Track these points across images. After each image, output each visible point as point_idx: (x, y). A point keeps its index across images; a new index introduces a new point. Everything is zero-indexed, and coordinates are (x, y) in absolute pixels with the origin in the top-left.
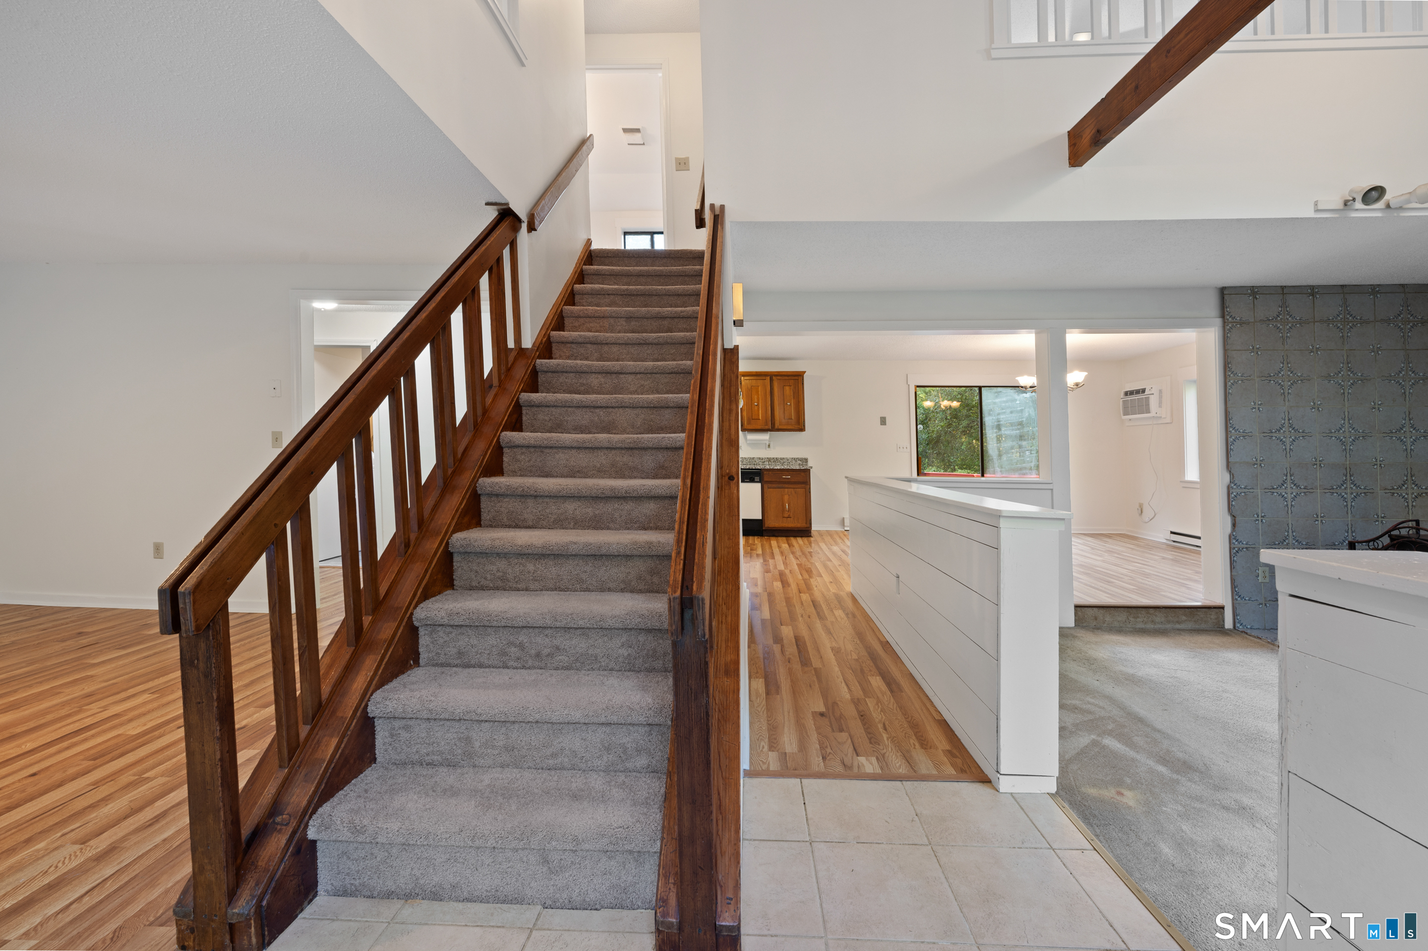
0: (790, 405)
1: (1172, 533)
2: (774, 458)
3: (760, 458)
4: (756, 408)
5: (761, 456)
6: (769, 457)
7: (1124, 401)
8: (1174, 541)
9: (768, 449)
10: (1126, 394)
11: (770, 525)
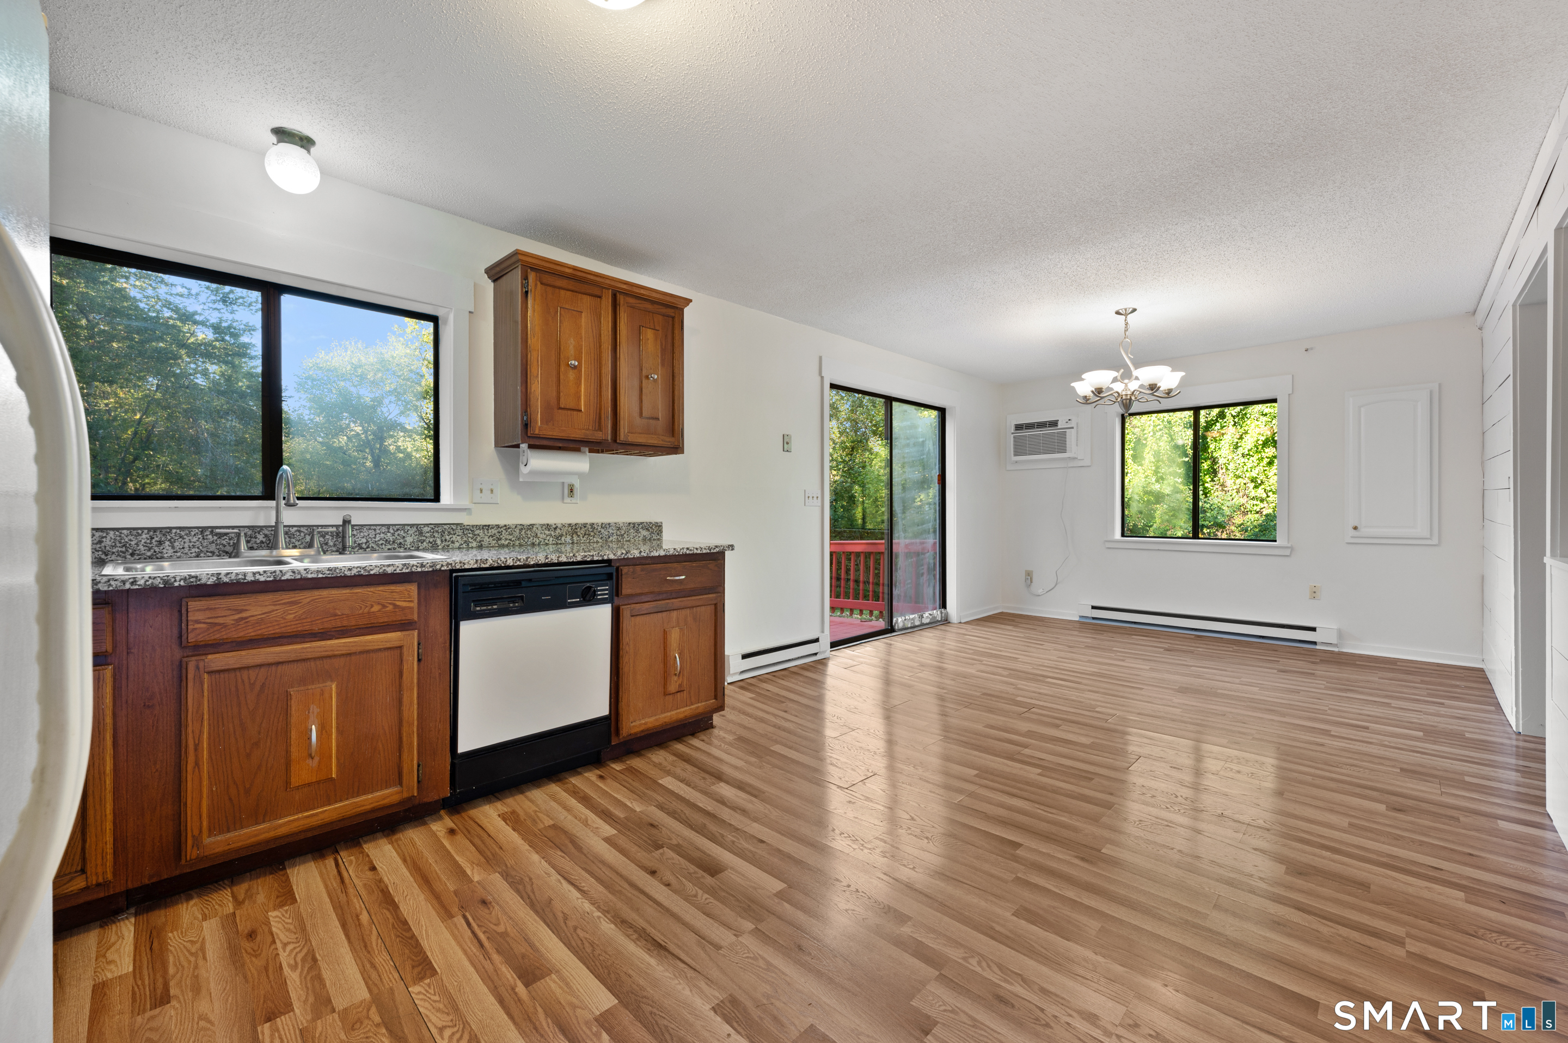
0: (656, 380)
1: (1093, 607)
2: (585, 525)
3: (548, 527)
4: (572, 375)
5: (551, 521)
6: (573, 521)
7: (1014, 437)
8: (1094, 618)
9: (568, 500)
10: (1019, 427)
11: (641, 725)
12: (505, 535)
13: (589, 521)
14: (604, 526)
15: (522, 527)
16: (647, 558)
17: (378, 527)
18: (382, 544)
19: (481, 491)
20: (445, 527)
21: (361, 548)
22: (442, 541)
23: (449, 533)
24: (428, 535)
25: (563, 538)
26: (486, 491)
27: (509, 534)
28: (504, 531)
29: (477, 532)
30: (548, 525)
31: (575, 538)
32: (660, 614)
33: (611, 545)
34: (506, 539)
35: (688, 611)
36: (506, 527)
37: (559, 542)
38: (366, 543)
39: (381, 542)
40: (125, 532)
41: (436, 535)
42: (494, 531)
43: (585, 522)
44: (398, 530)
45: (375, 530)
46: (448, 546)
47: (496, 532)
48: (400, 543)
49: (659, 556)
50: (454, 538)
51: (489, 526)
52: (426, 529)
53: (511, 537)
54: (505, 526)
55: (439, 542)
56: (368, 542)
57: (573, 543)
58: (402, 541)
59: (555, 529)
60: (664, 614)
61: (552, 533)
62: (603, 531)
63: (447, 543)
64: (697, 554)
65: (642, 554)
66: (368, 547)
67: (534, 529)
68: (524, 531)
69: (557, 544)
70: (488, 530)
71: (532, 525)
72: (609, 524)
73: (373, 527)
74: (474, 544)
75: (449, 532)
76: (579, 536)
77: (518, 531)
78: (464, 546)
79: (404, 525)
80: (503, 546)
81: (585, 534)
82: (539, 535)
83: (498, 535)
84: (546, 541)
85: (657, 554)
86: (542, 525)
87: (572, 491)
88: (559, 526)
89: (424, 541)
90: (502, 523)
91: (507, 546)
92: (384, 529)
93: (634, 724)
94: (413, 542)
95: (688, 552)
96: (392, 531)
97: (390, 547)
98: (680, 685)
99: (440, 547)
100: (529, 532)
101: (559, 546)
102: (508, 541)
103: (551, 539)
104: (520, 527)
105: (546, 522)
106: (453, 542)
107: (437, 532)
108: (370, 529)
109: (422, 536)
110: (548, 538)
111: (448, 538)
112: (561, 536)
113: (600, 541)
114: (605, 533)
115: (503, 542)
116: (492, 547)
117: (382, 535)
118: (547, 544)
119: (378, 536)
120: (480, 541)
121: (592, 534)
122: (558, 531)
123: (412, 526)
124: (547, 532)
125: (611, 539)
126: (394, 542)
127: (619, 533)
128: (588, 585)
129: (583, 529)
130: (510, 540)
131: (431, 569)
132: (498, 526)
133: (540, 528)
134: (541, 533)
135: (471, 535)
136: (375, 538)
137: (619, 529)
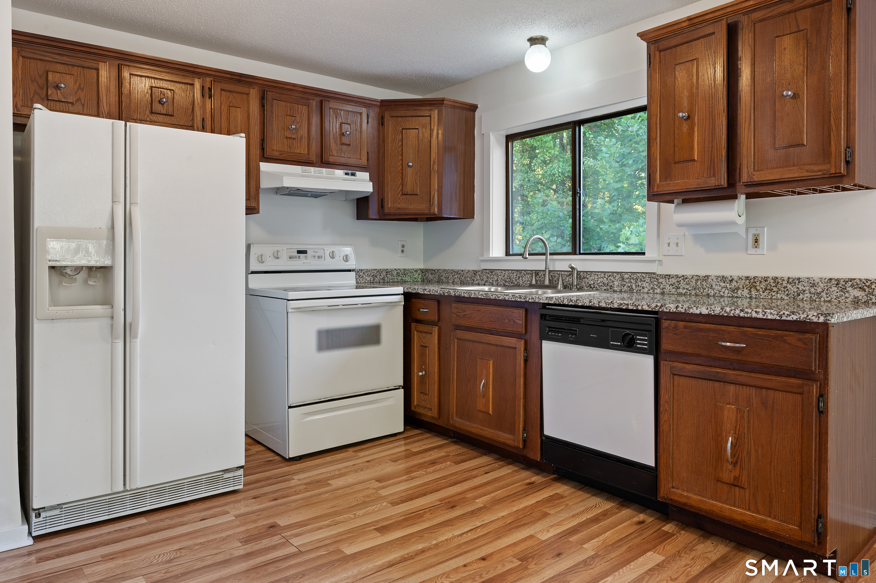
0: (795, 96)
2: (766, 279)
3: (723, 279)
5: (727, 273)
6: (752, 274)
9: (752, 251)
11: (682, 495)
12: (683, 284)
13: (771, 274)
14: (791, 281)
15: (698, 278)
16: (685, 314)
17: (600, 273)
18: (601, 286)
19: (669, 245)
20: (638, 275)
21: (591, 287)
22: (636, 286)
23: (641, 281)
24: (627, 280)
25: (739, 292)
26: (673, 245)
27: (686, 284)
28: (682, 281)
29: (661, 280)
30: (723, 277)
31: (754, 293)
32: (710, 383)
33: (801, 304)
34: (684, 288)
35: (753, 391)
36: (684, 278)
37: (735, 295)
38: (593, 284)
39: (601, 284)
40: (510, 271)
41: (632, 281)
42: (673, 280)
43: (766, 275)
44: (610, 276)
45: (598, 275)
46: (640, 291)
47: (675, 281)
48: (611, 286)
49: (700, 314)
50: (645, 284)
51: (670, 275)
52: (626, 276)
53: (688, 287)
54: (683, 276)
55: (634, 287)
56: (594, 283)
57: (751, 298)
58: (612, 284)
59: (731, 281)
60: (717, 384)
61: (728, 285)
62: (789, 286)
63: (640, 288)
64: (756, 319)
65: (679, 309)
66: (594, 287)
67: (710, 280)
68: (699, 282)
69: (733, 297)
70: (669, 279)
71: (708, 277)
72: (799, 279)
73: (597, 273)
74: (658, 291)
75: (641, 279)
76: (758, 291)
77: (694, 281)
78: (651, 291)
79: (613, 272)
80: (680, 294)
81: (766, 289)
82: (714, 286)
83: (677, 284)
84: (722, 293)
85: (698, 312)
86: (717, 277)
87: (756, 241)
88: (735, 278)
89: (625, 285)
90: (680, 273)
91: (685, 295)
92: (602, 275)
93: (675, 490)
94: (618, 285)
95: (742, 314)
96: (606, 277)
97: (605, 288)
98: (736, 478)
99: (635, 291)
100: (704, 283)
101: (735, 300)
102: (685, 290)
103: (727, 291)
104: (696, 278)
105: (721, 274)
106: (643, 288)
107: (633, 278)
108: (595, 274)
109: (624, 281)
110: (723, 290)
111: (640, 284)
112: (738, 289)
113: (786, 298)
114: (793, 289)
115: (681, 290)
116: (672, 294)
117: (601, 279)
118: (722, 297)
119: (599, 279)
120: (663, 288)
121: (775, 289)
122: (734, 283)
123: (618, 273)
124: (723, 284)
125: (801, 296)
126: (607, 284)
127: (813, 290)
128: (628, 332)
129: (763, 283)
130: (687, 289)
131: (524, 301)
132: (677, 276)
133: (715, 280)
134: (716, 285)
135: (656, 283)
136: (598, 281)
137: (813, 285)
